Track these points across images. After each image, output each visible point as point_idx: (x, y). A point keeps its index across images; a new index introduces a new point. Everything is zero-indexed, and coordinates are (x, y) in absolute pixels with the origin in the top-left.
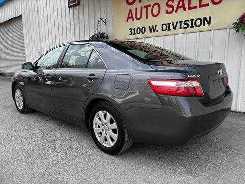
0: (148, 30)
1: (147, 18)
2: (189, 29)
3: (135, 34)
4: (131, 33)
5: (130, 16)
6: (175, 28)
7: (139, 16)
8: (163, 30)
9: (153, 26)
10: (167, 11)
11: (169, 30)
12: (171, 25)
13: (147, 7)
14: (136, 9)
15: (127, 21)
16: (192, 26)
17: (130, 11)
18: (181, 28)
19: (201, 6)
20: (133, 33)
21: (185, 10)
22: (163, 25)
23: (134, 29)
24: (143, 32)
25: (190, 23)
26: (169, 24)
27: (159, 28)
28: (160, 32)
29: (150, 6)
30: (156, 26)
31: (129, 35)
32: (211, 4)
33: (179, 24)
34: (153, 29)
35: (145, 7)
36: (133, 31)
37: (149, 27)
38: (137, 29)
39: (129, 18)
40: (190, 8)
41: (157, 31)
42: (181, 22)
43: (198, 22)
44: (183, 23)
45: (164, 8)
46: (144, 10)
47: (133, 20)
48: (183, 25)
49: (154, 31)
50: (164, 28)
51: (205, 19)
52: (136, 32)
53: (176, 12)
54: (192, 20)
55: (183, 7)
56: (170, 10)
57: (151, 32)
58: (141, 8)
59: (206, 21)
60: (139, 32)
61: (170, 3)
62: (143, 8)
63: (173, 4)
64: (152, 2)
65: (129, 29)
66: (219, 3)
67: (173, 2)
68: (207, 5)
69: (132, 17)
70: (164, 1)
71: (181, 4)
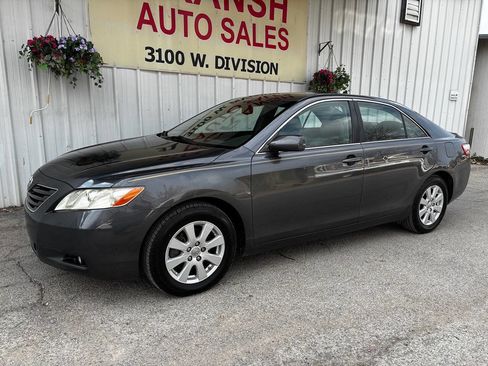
0: (188, 60)
1: (186, 35)
2: (254, 75)
3: (160, 61)
4: (150, 57)
5: (147, 17)
6: (236, 69)
7: (168, 26)
8: (217, 67)
9: (198, 55)
10: (223, 35)
11: (227, 68)
12: (230, 61)
13: (186, 14)
14: (161, 8)
15: (139, 27)
16: (258, 72)
17: (146, 7)
18: (243, 70)
19: (268, 46)
20: (157, 58)
21: (249, 44)
22: (217, 57)
23: (159, 51)
24: (180, 61)
25: (255, 65)
26: (228, 59)
27: (210, 61)
28: (212, 69)
29: (191, 14)
30: (204, 56)
31: (147, 60)
32: (277, 47)
33: (241, 62)
34: (198, 60)
35: (180, 12)
36: (156, 55)
37: (192, 54)
38: (167, 52)
39: (142, 22)
40: (256, 44)
41: (207, 66)
42: (244, 61)
43: (265, 68)
44: (246, 63)
45: (218, 30)
46: (180, 19)
47: (155, 30)
48: (247, 67)
49: (202, 65)
50: (220, 64)
51: (272, 64)
52: (163, 59)
53: (238, 42)
54: (258, 62)
55: (247, 38)
56: (228, 36)
57: (195, 64)
58: (173, 10)
59: (273, 68)
60: (170, 59)
61: (227, 24)
62: (176, 12)
63: (232, 28)
64: (196, 10)
65: (147, 48)
66: (285, 48)
67: (232, 24)
68: (274, 47)
69: (151, 22)
70: (217, 16)
71: (243, 34)
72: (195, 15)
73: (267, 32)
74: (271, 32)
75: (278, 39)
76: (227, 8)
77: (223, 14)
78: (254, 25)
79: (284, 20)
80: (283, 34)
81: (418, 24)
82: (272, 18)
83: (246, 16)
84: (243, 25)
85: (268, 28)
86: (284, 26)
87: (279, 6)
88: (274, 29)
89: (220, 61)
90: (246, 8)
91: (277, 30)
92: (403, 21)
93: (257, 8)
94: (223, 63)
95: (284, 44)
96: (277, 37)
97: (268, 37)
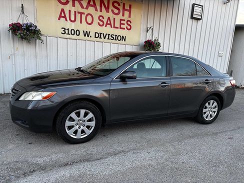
0: (82, 34)
1: (81, 23)
2: (114, 41)
3: (68, 34)
4: (64, 32)
5: (63, 15)
6: (105, 38)
7: (73, 19)
8: (95, 37)
9: (87, 32)
10: (99, 23)
11: (101, 38)
12: (102, 35)
13: (81, 14)
14: (70, 11)
15: (59, 19)
16: (116, 40)
17: (63, 10)
18: (108, 39)
19: (121, 28)
20: (67, 32)
21: (111, 27)
22: (96, 33)
23: (68, 29)
24: (78, 34)
25: (114, 37)
26: (101, 34)
27: (92, 34)
28: (93, 38)
29: (84, 13)
30: (90, 32)
31: (62, 33)
32: (126, 29)
33: (107, 36)
34: (87, 34)
35: (79, 13)
36: (67, 31)
37: (84, 31)
38: (72, 30)
39: (60, 17)
40: (115, 27)
41: (91, 37)
42: (109, 35)
43: (119, 38)
45: (96, 21)
46: (78, 16)
47: (66, 20)
48: (110, 37)
49: (88, 36)
50: (97, 36)
51: (123, 37)
52: (70, 33)
53: (106, 26)
54: (116, 36)
55: (110, 24)
56: (101, 23)
57: (85, 36)
58: (75, 12)
59: (123, 38)
60: (73, 33)
61: (101, 18)
62: (77, 13)
63: (103, 20)
64: (86, 12)
65: (62, 28)
66: (130, 29)
67: (103, 18)
68: (124, 29)
69: (65, 17)
70: (96, 15)
71: (109, 22)
72: (86, 14)
73: (120, 22)
74: (122, 22)
75: (126, 25)
76: (101, 11)
77: (99, 13)
78: (114, 19)
79: (130, 17)
80: (129, 23)
81: (201, 19)
82: (123, 15)
83: (110, 14)
84: (109, 18)
85: (121, 20)
86: (129, 19)
87: (127, 10)
88: (124, 20)
89: (97, 34)
90: (110, 11)
91: (126, 21)
92: (192, 18)
93: (116, 11)
94: (99, 35)
95: (129, 27)
96: (126, 24)
97: (121, 24)
